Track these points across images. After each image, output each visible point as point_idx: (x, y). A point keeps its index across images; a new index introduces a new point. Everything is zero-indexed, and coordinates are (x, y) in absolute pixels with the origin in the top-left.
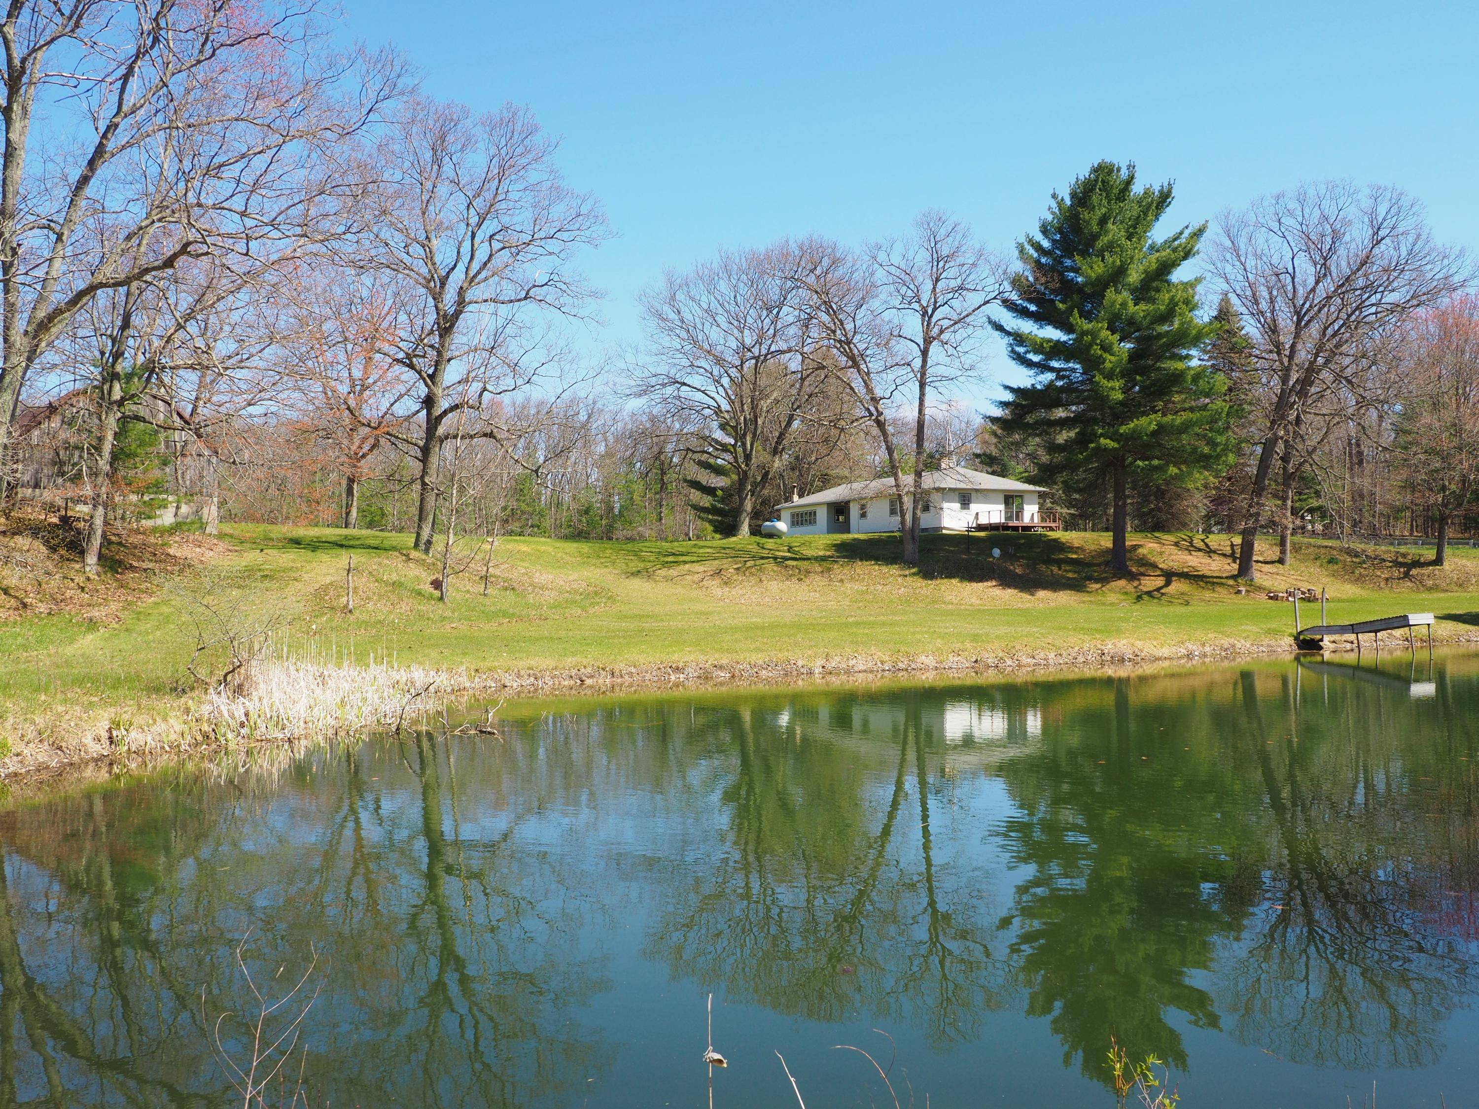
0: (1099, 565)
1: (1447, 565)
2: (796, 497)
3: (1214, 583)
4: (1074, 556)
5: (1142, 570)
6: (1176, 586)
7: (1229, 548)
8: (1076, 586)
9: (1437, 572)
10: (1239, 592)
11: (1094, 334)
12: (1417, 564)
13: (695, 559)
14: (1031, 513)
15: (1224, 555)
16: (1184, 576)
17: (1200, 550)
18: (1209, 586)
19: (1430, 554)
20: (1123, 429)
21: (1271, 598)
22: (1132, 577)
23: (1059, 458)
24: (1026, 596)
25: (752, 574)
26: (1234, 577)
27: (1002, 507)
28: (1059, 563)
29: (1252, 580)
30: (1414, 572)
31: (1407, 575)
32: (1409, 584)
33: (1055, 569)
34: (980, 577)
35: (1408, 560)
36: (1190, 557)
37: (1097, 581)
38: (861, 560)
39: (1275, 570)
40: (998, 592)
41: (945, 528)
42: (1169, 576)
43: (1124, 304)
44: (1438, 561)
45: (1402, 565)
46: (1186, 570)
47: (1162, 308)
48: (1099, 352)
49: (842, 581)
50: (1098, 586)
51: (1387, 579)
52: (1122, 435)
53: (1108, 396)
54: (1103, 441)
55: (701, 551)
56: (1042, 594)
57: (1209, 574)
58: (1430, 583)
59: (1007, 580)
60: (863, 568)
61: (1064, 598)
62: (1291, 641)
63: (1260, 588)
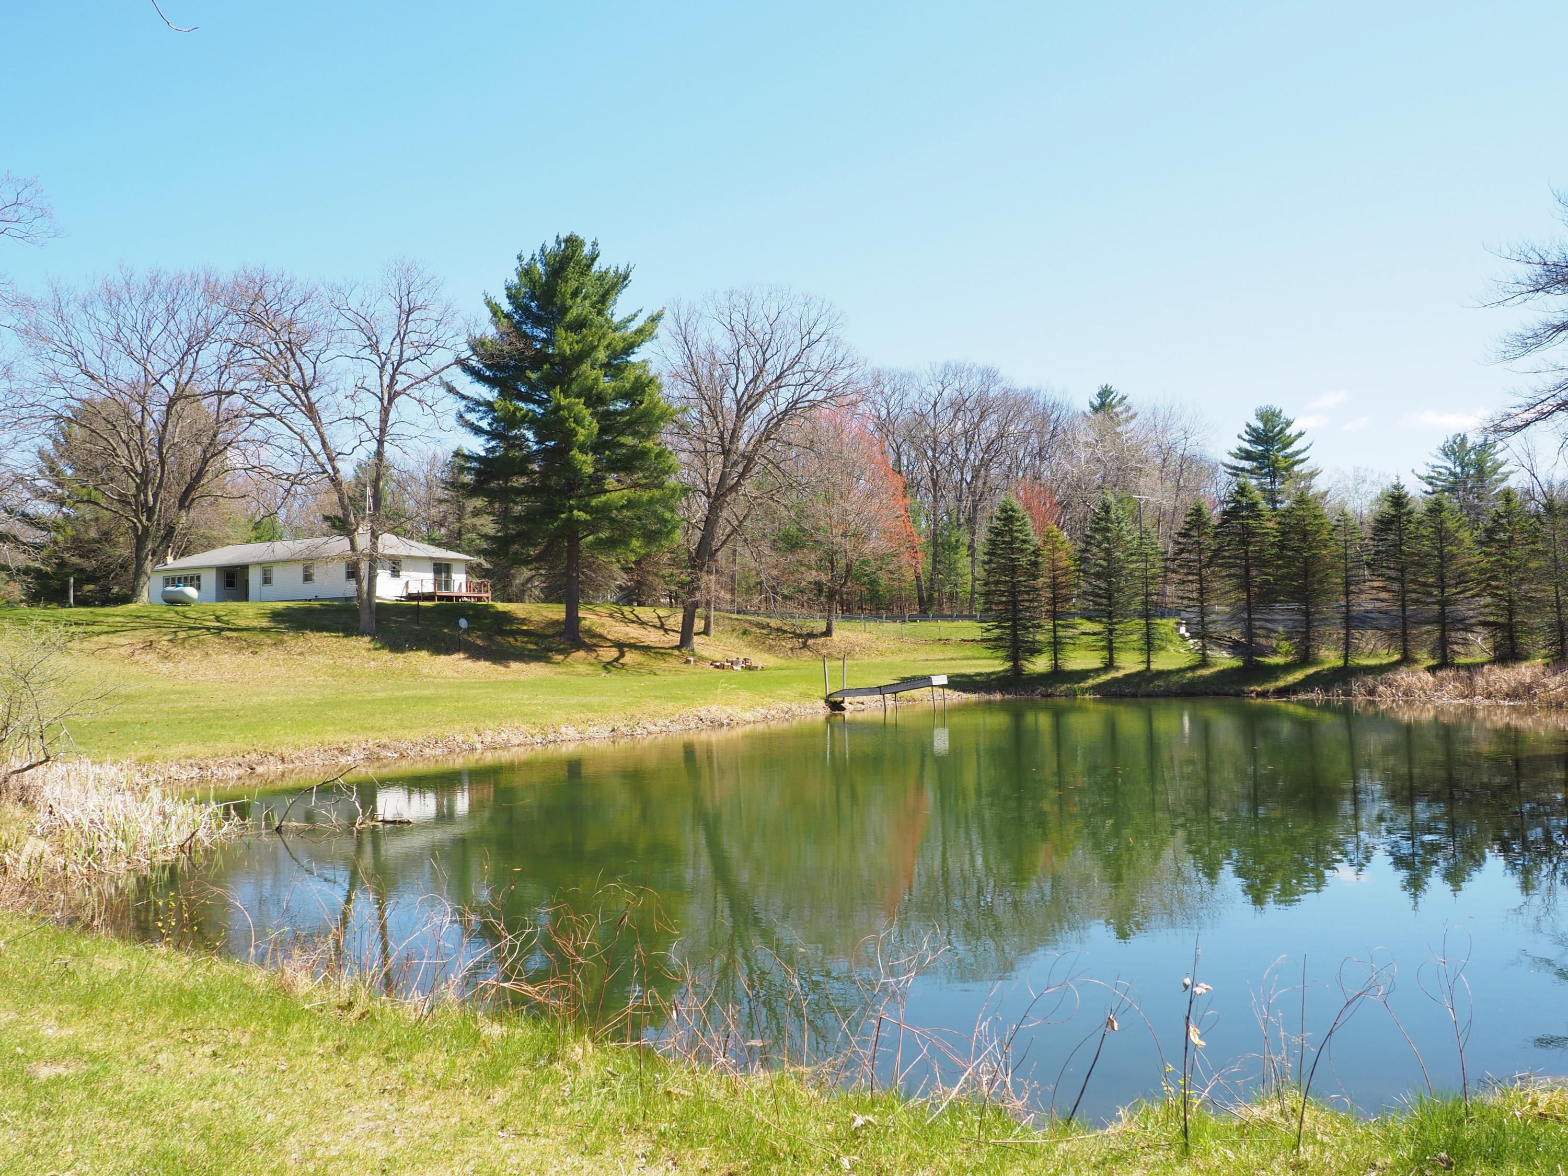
0: (553, 636)
1: (836, 636)
2: (170, 559)
3: (662, 654)
4: (525, 628)
5: (594, 641)
6: (630, 657)
7: (657, 620)
8: (541, 656)
9: (828, 642)
10: (688, 662)
11: (569, 408)
12: (811, 635)
13: (107, 629)
14: (459, 582)
15: (655, 627)
16: (634, 646)
17: (633, 622)
18: (659, 656)
19: (821, 626)
20: (594, 502)
21: (717, 667)
22: (590, 648)
23: (513, 529)
24: (500, 668)
25: (193, 647)
26: (678, 648)
27: (431, 576)
28: (514, 633)
29: (693, 650)
30: (810, 642)
31: (805, 645)
32: (809, 653)
33: (511, 640)
34: (448, 650)
35: (805, 632)
36: (627, 629)
37: (560, 652)
38: (312, 630)
39: (703, 641)
40: (469, 664)
41: (378, 598)
42: (621, 646)
43: (596, 380)
44: (828, 632)
45: (799, 636)
46: (632, 641)
47: (628, 386)
48: (573, 425)
49: (301, 654)
50: (561, 657)
51: (792, 649)
52: (592, 507)
53: (580, 469)
54: (576, 512)
55: (110, 620)
56: (514, 665)
57: (652, 644)
58: (825, 652)
59: (476, 653)
60: (315, 639)
61: (536, 670)
62: (822, 703)
63: (702, 658)
